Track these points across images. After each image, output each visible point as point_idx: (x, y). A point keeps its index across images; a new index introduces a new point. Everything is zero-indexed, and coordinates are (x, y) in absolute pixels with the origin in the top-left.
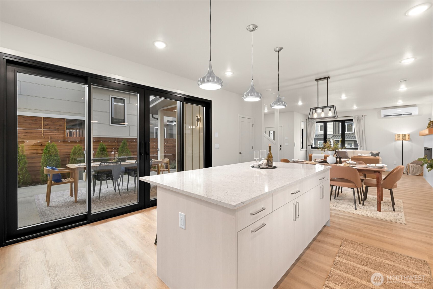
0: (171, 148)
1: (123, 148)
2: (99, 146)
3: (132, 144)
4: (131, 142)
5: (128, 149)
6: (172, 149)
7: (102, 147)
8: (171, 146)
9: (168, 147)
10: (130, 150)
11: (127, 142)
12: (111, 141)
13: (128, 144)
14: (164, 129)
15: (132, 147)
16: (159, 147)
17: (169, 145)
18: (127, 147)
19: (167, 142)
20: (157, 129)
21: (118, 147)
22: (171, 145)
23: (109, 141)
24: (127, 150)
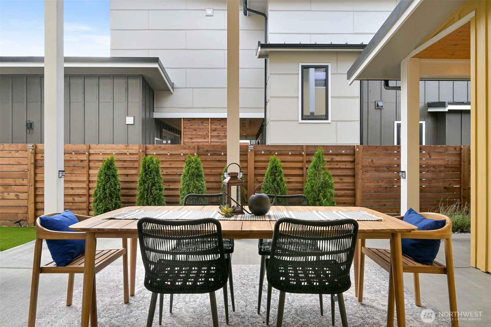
0: (440, 172)
1: (315, 168)
2: (269, 164)
3: (338, 158)
4: (337, 155)
5: (327, 171)
6: (442, 174)
7: (274, 165)
8: (440, 166)
9: (432, 169)
10: (331, 173)
11: (326, 154)
12: (293, 153)
13: (326, 158)
14: (421, 125)
15: (338, 167)
16: (404, 167)
17: (433, 162)
18: (326, 166)
19: (429, 154)
20: (399, 126)
21: (307, 166)
22: (441, 162)
23: (290, 153)
24: (323, 174)
